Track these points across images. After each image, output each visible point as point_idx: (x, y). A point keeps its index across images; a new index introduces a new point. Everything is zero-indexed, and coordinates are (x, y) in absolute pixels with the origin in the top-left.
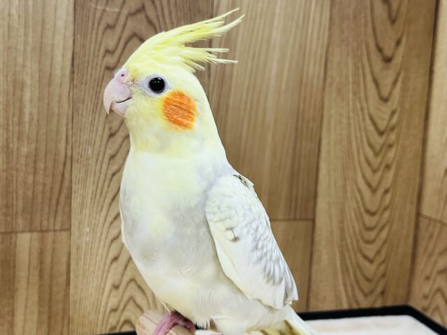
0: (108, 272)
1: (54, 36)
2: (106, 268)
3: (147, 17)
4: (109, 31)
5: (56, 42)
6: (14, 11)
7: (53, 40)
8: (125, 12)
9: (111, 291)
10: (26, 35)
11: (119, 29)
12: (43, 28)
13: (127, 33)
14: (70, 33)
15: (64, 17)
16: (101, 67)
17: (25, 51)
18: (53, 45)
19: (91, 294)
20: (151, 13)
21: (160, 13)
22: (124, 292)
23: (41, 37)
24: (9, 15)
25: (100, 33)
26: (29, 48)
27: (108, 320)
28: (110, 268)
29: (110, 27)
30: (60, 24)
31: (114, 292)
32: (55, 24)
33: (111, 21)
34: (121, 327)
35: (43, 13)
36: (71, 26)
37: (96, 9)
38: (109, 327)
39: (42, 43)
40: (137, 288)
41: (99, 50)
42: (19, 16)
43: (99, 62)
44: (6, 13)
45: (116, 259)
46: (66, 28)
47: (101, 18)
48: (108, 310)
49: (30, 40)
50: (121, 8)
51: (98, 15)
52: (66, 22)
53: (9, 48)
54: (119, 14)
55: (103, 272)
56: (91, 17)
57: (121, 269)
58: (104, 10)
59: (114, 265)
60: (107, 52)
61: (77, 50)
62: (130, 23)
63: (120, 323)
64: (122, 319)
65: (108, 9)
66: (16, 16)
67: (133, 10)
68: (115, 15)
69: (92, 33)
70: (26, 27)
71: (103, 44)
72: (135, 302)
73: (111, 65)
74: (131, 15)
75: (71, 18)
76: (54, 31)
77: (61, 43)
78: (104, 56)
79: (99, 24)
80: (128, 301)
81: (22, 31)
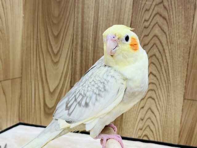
0: (139, 112)
1: (124, 14)
2: (138, 111)
3: (164, 5)
4: (147, 12)
5: (125, 17)
6: (110, 5)
7: (124, 16)
8: (154, 4)
9: (140, 121)
10: (114, 14)
11: (151, 11)
12: (120, 12)
13: (154, 13)
14: (131, 13)
15: (129, 7)
16: (142, 27)
17: (113, 21)
18: (124, 18)
19: (131, 120)
20: (166, 4)
21: (170, 3)
22: (145, 122)
23: (119, 15)
24: (108, 7)
25: (143, 13)
26: (115, 20)
27: (137, 133)
28: (140, 111)
29: (147, 10)
30: (127, 10)
31: (141, 122)
32: (125, 10)
33: (148, 8)
34: (143, 137)
35: (121, 6)
36: (131, 11)
37: (142, 3)
38: (138, 136)
39: (119, 17)
40: (151, 122)
41: (142, 20)
42: (112, 7)
43: (142, 25)
44: (107, 6)
45: (143, 108)
46: (129, 11)
47: (143, 7)
48: (138, 129)
49: (115, 16)
50: (153, 2)
51: (142, 5)
52: (129, 9)
53: (107, 20)
54: (151, 5)
55: (137, 112)
56: (140, 6)
57: (145, 112)
58: (145, 3)
59: (142, 110)
60: (145, 20)
61: (133, 20)
62: (156, 8)
63: (143, 136)
64: (144, 134)
65: (147, 3)
66: (111, 7)
67: (158, 3)
68: (150, 5)
69: (139, 13)
70: (114, 11)
71: (144, 17)
72: (150, 128)
73: (146, 26)
74: (157, 5)
75: (131, 7)
76: (124, 12)
77: (127, 17)
78: (144, 22)
79: (143, 9)
80: (147, 127)
81: (112, 13)
